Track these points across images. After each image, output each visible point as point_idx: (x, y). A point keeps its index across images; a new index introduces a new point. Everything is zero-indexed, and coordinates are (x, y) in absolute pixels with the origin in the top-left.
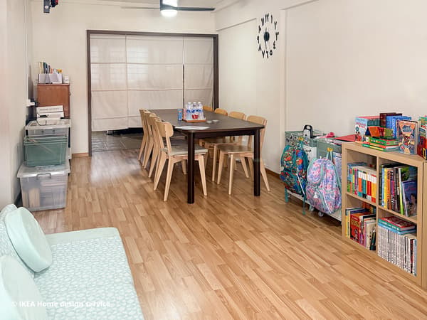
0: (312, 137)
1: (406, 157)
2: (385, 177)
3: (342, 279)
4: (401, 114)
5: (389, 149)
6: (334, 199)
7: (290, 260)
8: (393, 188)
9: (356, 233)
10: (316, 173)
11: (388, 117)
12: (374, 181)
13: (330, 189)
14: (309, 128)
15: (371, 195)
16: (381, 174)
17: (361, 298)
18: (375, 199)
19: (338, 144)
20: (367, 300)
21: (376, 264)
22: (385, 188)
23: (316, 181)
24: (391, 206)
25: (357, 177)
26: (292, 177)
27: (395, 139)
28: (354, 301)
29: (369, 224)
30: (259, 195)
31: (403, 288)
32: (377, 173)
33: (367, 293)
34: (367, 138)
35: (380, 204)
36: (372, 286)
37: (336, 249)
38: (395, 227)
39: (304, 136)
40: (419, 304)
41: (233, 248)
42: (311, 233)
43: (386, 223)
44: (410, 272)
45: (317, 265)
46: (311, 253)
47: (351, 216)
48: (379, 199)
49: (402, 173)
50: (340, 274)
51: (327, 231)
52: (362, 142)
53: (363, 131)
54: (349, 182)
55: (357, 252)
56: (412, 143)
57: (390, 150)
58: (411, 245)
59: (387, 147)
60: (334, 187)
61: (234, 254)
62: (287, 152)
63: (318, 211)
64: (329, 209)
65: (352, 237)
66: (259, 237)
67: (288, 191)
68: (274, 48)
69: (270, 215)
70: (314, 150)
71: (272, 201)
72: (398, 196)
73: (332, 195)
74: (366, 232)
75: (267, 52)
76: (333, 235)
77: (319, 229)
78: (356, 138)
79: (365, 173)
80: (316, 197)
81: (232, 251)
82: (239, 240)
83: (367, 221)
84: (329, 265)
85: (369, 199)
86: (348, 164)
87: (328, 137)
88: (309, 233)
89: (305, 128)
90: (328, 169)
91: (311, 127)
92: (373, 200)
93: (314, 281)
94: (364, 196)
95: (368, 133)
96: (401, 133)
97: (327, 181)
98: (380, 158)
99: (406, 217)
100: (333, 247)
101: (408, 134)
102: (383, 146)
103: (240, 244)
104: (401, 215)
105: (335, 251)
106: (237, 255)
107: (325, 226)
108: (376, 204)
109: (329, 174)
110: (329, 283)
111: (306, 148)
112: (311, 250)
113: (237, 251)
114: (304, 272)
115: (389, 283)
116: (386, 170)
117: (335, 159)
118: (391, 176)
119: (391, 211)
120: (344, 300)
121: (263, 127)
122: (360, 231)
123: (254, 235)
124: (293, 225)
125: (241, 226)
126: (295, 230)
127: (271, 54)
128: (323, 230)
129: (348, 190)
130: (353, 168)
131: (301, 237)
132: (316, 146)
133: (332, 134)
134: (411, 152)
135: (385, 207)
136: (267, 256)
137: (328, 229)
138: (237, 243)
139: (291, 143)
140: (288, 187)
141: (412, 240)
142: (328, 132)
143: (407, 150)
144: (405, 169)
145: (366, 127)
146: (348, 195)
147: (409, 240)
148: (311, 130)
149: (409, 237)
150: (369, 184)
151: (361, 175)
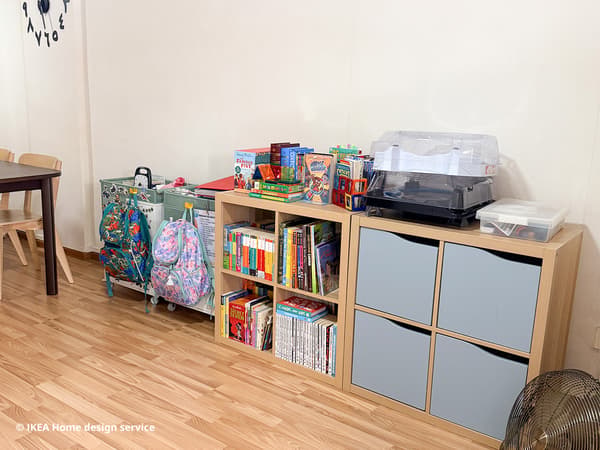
0: (151, 186)
1: (318, 208)
2: (288, 242)
3: (237, 407)
4: (298, 145)
5: (292, 198)
6: (199, 282)
7: (147, 396)
8: (301, 256)
9: (238, 329)
10: (168, 245)
11: (284, 150)
12: (270, 248)
13: (194, 268)
14: (146, 172)
15: (263, 270)
16: (281, 238)
17: (274, 430)
18: (270, 275)
19: (202, 197)
20: (284, 431)
21: (275, 369)
22: (288, 258)
23: (170, 258)
24: (297, 283)
25: (240, 246)
26: (123, 257)
27: (298, 183)
28: (266, 438)
29: (260, 312)
30: (57, 293)
31: (323, 398)
32: (275, 237)
33: (280, 421)
34: (256, 183)
35: (280, 282)
36: (283, 406)
37: (213, 359)
38: (302, 313)
39: (137, 186)
40: (351, 418)
41: (36, 398)
42: (167, 340)
43: (289, 309)
44: (324, 372)
45: (192, 393)
46: (176, 375)
47: (230, 306)
48: (279, 275)
49: (315, 233)
50: (233, 399)
51: (187, 332)
52: (244, 191)
53: (247, 173)
54: (227, 254)
55: (244, 357)
56: (325, 187)
57: (293, 200)
58: (328, 334)
59: (290, 196)
60: (199, 263)
61: (41, 409)
62: (110, 216)
63: (168, 303)
64: (191, 298)
65: (232, 335)
66: (80, 367)
67: (112, 279)
68: (62, 27)
69: (88, 325)
70: (158, 208)
71: (84, 300)
72: (310, 268)
73: (197, 277)
74: (255, 326)
75: (47, 35)
76: (201, 337)
77: (175, 333)
78: (236, 184)
79: (254, 237)
80: (170, 283)
81: (37, 404)
82: (43, 381)
83: (256, 310)
84: (211, 389)
85: (260, 277)
86: (226, 226)
87: (177, 185)
88: (161, 341)
89: (138, 172)
90: (188, 237)
91: (148, 169)
92: (268, 276)
93: (197, 423)
94: (253, 272)
95: (257, 176)
96: (308, 173)
97: (188, 256)
98: (280, 213)
99: (321, 297)
100: (206, 356)
101: (319, 174)
102: (282, 194)
103: (47, 387)
104: (314, 295)
105: (213, 362)
106: (47, 410)
107: (183, 325)
108: (274, 283)
109: (190, 245)
110: (221, 419)
111: (144, 205)
112: (175, 370)
113: (47, 404)
114: (176, 411)
115: (302, 394)
116: (290, 231)
117: (198, 219)
118: (297, 239)
119: (297, 290)
120: (252, 442)
121: (58, 174)
122: (246, 326)
123: (68, 364)
124: (133, 334)
125: (41, 354)
126: (139, 342)
127: (56, 39)
128: (182, 333)
129: (225, 267)
130: (235, 231)
131: (153, 352)
132: (162, 201)
133: (182, 180)
134: (323, 201)
135: (288, 285)
136: (104, 398)
137: (189, 329)
138: (42, 386)
139: (112, 199)
140: (113, 273)
141: (328, 328)
142: (174, 178)
143: (317, 198)
144: (319, 226)
145: (253, 167)
146: (224, 274)
147: (325, 328)
148: (148, 175)
149: (324, 323)
150: (261, 254)
151: (247, 242)
